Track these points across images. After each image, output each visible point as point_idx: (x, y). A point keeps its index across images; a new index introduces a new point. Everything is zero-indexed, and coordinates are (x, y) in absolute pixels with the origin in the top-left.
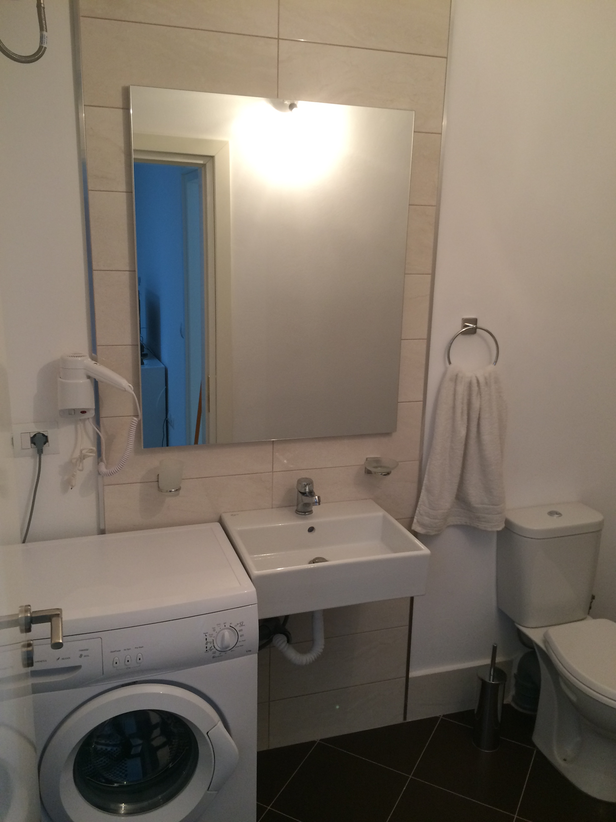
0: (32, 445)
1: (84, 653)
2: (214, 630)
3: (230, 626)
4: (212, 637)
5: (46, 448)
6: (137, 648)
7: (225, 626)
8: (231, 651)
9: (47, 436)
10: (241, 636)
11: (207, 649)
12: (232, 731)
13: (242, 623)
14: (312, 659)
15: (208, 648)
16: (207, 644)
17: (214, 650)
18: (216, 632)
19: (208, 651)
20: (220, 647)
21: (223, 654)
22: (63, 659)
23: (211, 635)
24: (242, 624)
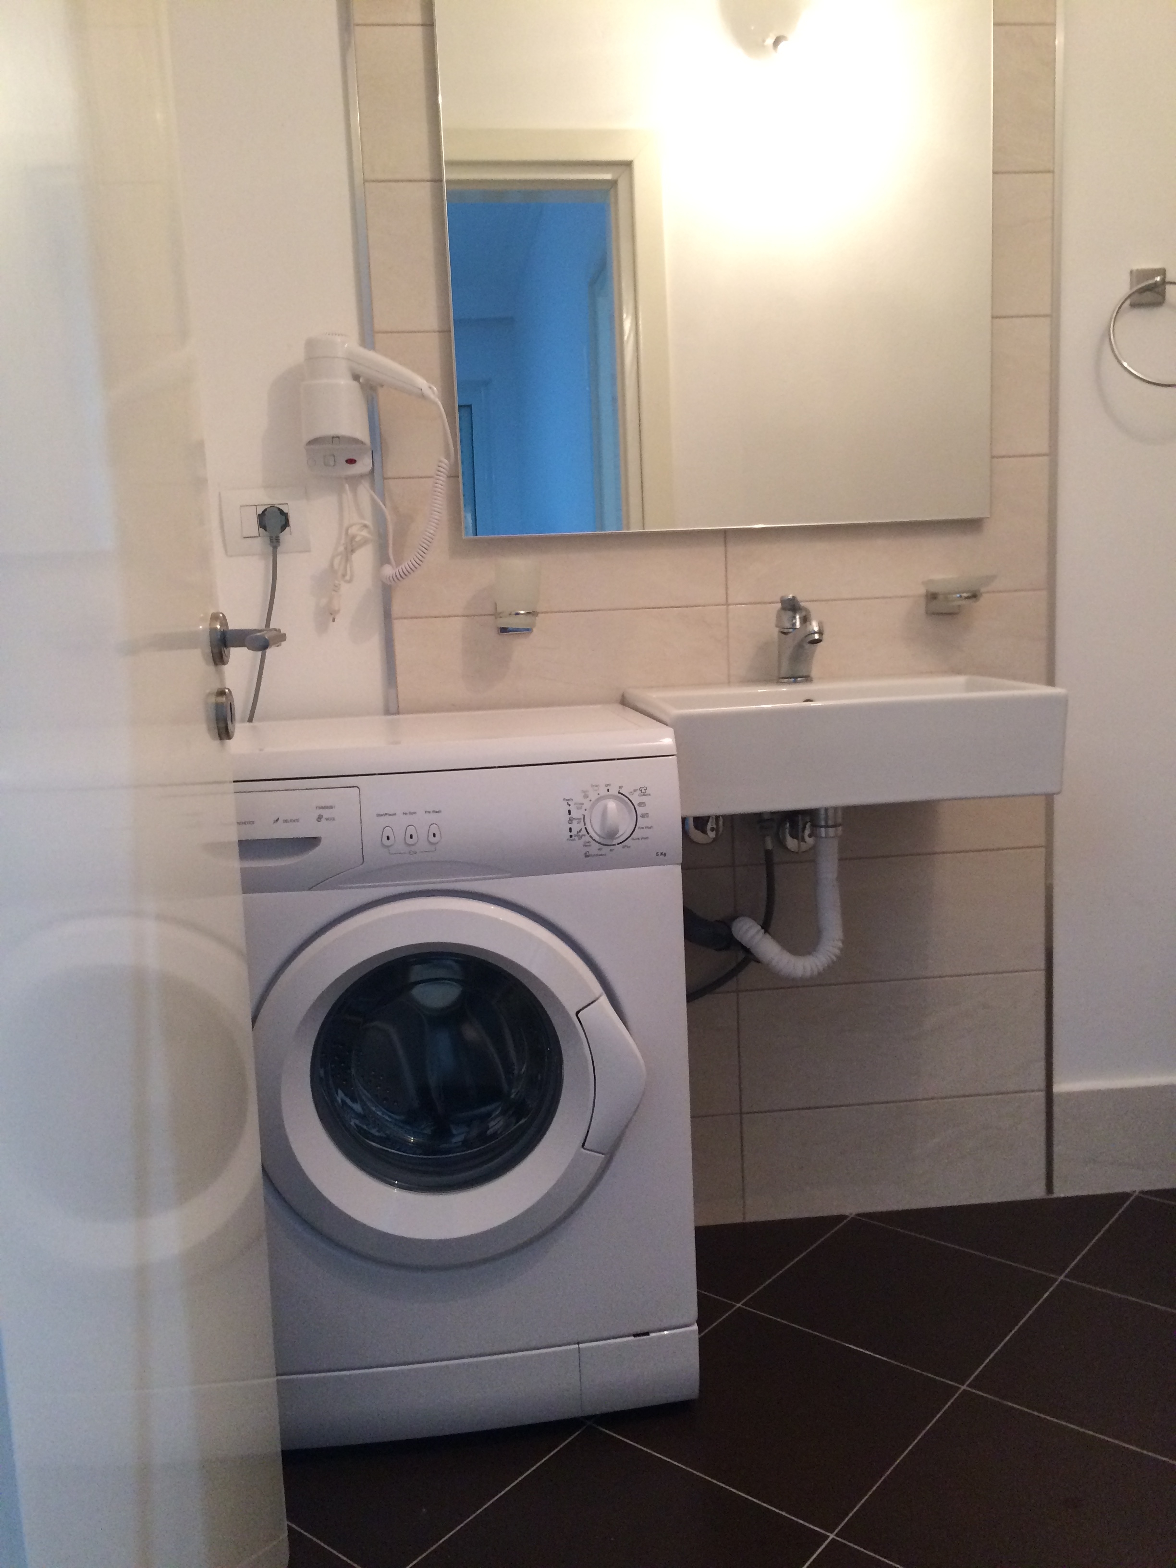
0: (261, 530)
1: (326, 813)
2: (586, 796)
3: (619, 793)
4: (581, 808)
5: (285, 536)
6: (429, 812)
7: (608, 790)
8: (624, 847)
9: (287, 513)
10: (643, 816)
11: (571, 834)
12: (631, 1021)
13: (645, 790)
14: (816, 966)
15: (574, 832)
16: (571, 821)
17: (587, 838)
18: (591, 801)
19: (573, 837)
20: (599, 832)
21: (606, 850)
22: (286, 821)
23: (580, 806)
24: (643, 792)
